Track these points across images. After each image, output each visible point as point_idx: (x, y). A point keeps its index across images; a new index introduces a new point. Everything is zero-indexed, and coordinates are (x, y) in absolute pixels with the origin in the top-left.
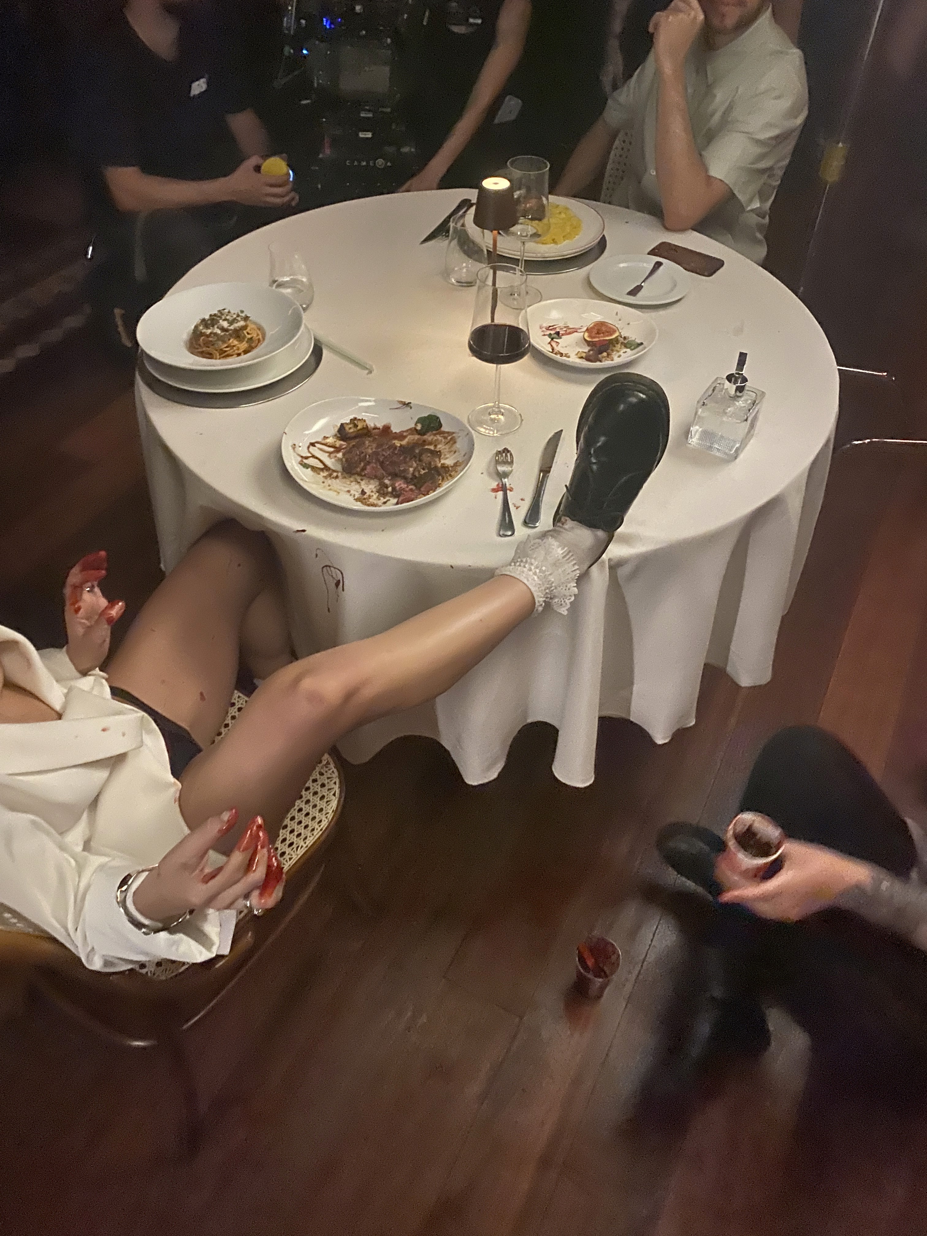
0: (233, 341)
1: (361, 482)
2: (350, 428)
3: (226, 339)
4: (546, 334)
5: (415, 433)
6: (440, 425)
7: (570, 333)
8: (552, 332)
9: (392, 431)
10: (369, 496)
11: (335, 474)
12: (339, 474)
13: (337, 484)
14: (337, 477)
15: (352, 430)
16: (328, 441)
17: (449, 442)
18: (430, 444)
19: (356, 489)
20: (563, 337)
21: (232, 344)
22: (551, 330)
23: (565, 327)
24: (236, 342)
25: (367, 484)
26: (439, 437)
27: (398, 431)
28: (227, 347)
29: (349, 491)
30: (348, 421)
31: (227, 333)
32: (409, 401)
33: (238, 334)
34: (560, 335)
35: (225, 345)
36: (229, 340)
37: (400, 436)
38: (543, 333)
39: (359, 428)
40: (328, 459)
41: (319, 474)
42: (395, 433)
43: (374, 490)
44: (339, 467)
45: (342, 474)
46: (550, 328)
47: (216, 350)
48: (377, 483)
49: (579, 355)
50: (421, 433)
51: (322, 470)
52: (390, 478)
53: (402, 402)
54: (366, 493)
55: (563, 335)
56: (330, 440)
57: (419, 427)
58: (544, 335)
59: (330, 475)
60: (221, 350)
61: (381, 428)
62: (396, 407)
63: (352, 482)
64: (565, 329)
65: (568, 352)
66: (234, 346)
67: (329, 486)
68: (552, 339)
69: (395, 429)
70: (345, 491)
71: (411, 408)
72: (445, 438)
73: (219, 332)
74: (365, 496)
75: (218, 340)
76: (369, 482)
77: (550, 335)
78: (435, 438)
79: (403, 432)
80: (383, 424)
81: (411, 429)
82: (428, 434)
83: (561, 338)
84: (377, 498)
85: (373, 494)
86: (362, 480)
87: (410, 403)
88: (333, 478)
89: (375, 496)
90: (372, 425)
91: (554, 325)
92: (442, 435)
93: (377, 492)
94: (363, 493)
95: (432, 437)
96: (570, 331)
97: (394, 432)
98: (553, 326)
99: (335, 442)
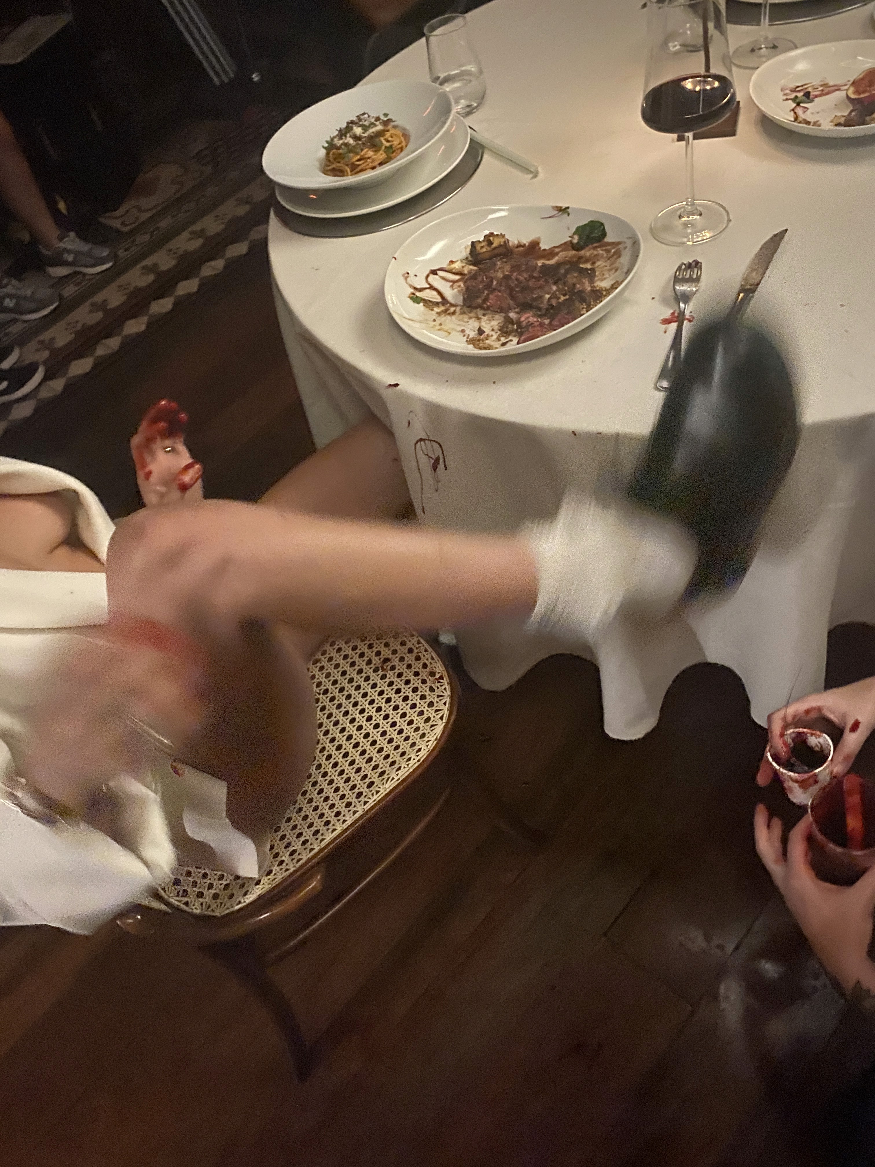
0: (367, 151)
1: (482, 317)
2: (482, 247)
3: (358, 150)
4: (789, 97)
5: (570, 248)
6: (604, 234)
7: (828, 93)
8: (800, 95)
9: (540, 248)
10: (488, 335)
11: (452, 309)
12: (458, 309)
13: (451, 322)
14: (454, 313)
15: (484, 250)
16: (453, 266)
17: (612, 256)
18: (586, 261)
19: (471, 326)
20: (816, 100)
21: (366, 156)
22: (799, 91)
23: (821, 86)
24: (370, 153)
25: (490, 320)
26: (600, 251)
27: (547, 248)
28: (358, 160)
29: (463, 331)
30: (482, 239)
31: (360, 142)
32: (567, 206)
33: (373, 142)
34: (811, 97)
35: (358, 157)
36: (362, 150)
37: (550, 253)
38: (785, 97)
39: (494, 245)
40: (450, 289)
41: (432, 310)
42: (545, 250)
43: (496, 328)
44: (460, 301)
45: (461, 309)
46: (798, 89)
47: (347, 165)
48: (502, 319)
49: (836, 122)
50: (576, 247)
51: (437, 304)
52: (517, 310)
53: (557, 207)
54: (484, 332)
55: (816, 96)
56: (457, 266)
57: (576, 240)
58: (787, 99)
59: (445, 312)
60: (353, 164)
61: (527, 245)
62: (548, 216)
63: (470, 318)
64: (821, 89)
65: (818, 119)
66: (369, 158)
67: (441, 324)
68: (798, 104)
69: (544, 245)
70: (459, 331)
71: (569, 214)
72: (608, 251)
73: (351, 141)
74: (482, 337)
75: (350, 151)
76: (492, 317)
77: (795, 99)
78: (596, 252)
79: (555, 247)
80: (529, 241)
81: (565, 243)
82: (587, 249)
83: (812, 101)
84: (497, 338)
85: (493, 333)
86: (484, 315)
87: (568, 208)
88: (449, 314)
89: (495, 336)
90: (516, 242)
91: (805, 85)
92: (604, 248)
93: (500, 330)
94: (481, 332)
95: (591, 252)
96: (827, 89)
97: (542, 248)
98: (802, 86)
99: (463, 267)
